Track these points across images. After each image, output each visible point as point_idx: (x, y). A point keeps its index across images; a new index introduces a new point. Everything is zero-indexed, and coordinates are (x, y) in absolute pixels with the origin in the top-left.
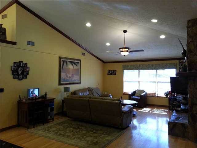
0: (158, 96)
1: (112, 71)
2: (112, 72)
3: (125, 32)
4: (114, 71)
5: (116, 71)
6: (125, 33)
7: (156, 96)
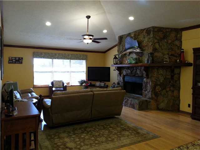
0: (72, 85)
1: (16, 58)
2: (16, 60)
3: (88, 17)
4: (19, 58)
5: (22, 58)
6: (88, 19)
7: (70, 85)
